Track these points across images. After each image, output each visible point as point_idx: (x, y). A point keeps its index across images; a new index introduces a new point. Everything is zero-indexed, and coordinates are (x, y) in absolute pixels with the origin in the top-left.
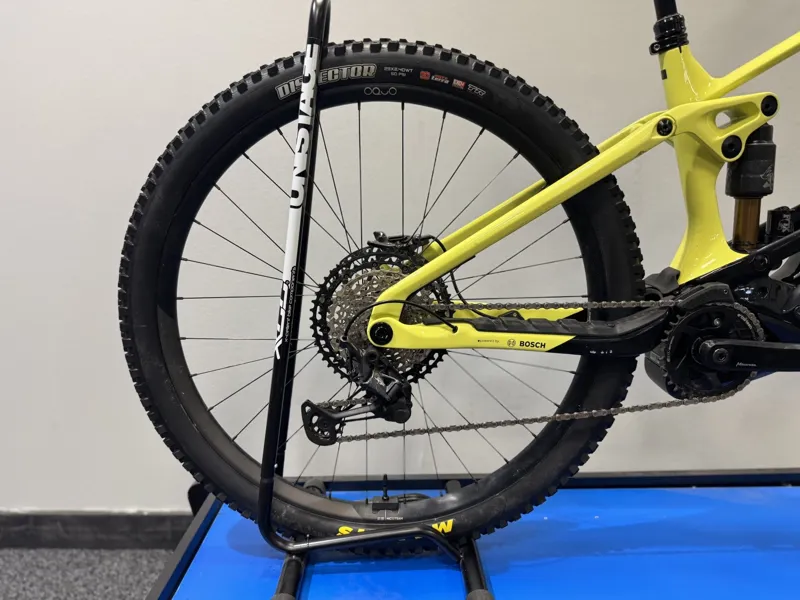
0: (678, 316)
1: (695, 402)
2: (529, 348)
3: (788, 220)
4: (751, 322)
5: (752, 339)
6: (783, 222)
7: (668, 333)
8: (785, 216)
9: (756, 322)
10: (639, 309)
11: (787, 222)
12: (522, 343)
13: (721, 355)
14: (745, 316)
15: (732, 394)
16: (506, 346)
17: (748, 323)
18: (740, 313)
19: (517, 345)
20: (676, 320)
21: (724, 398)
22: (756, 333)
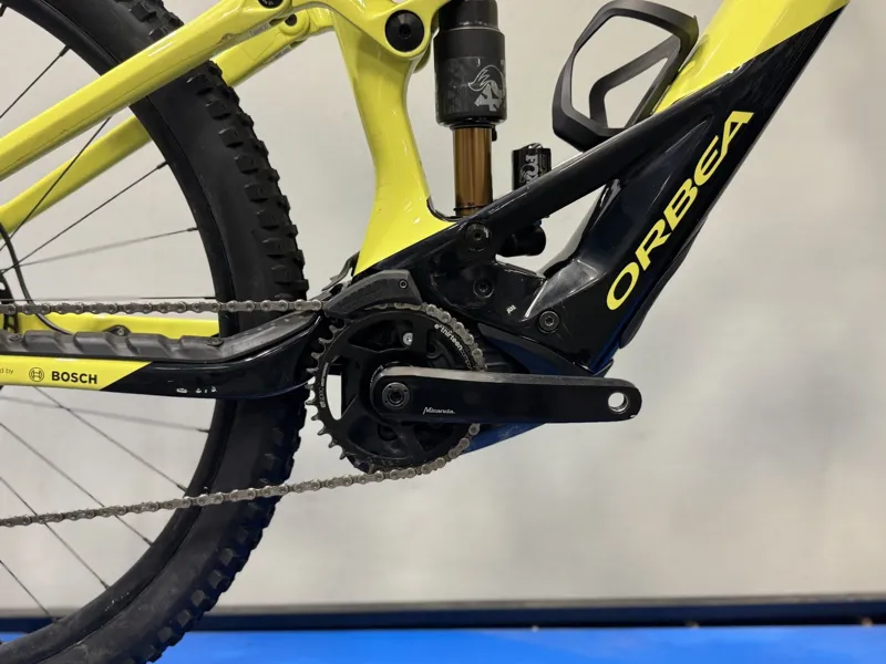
0: (331, 327)
1: (378, 479)
2: (70, 383)
3: (535, 165)
4: (459, 339)
5: (465, 369)
6: (526, 169)
7: (317, 356)
8: (528, 158)
9: (469, 338)
10: (276, 314)
11: (532, 169)
12: (55, 375)
13: (396, 395)
14: (449, 327)
15: (441, 465)
16: (28, 380)
17: (454, 340)
18: (440, 322)
19: (48, 379)
20: (329, 335)
21: (428, 472)
22: (471, 358)
